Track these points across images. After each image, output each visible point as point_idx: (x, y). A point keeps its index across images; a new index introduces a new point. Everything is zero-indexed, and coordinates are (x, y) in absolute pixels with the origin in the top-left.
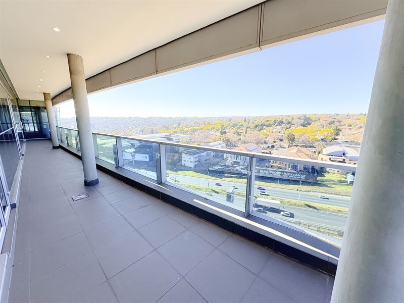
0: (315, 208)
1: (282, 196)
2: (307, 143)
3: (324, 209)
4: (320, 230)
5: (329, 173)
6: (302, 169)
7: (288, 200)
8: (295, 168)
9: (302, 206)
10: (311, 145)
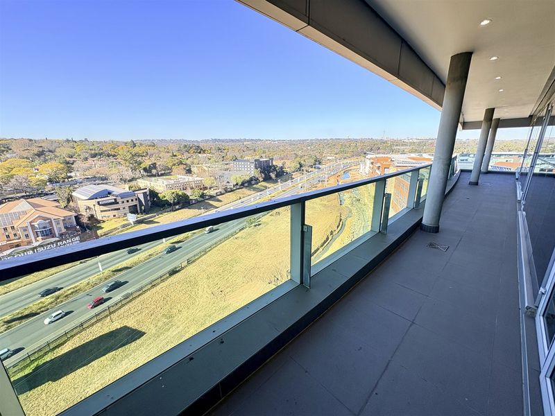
0: (127, 268)
1: (70, 282)
2: (29, 190)
3: (136, 264)
4: (154, 283)
5: (104, 222)
6: (64, 230)
7: (86, 281)
8: (48, 233)
9: (109, 276)
10: (40, 192)
